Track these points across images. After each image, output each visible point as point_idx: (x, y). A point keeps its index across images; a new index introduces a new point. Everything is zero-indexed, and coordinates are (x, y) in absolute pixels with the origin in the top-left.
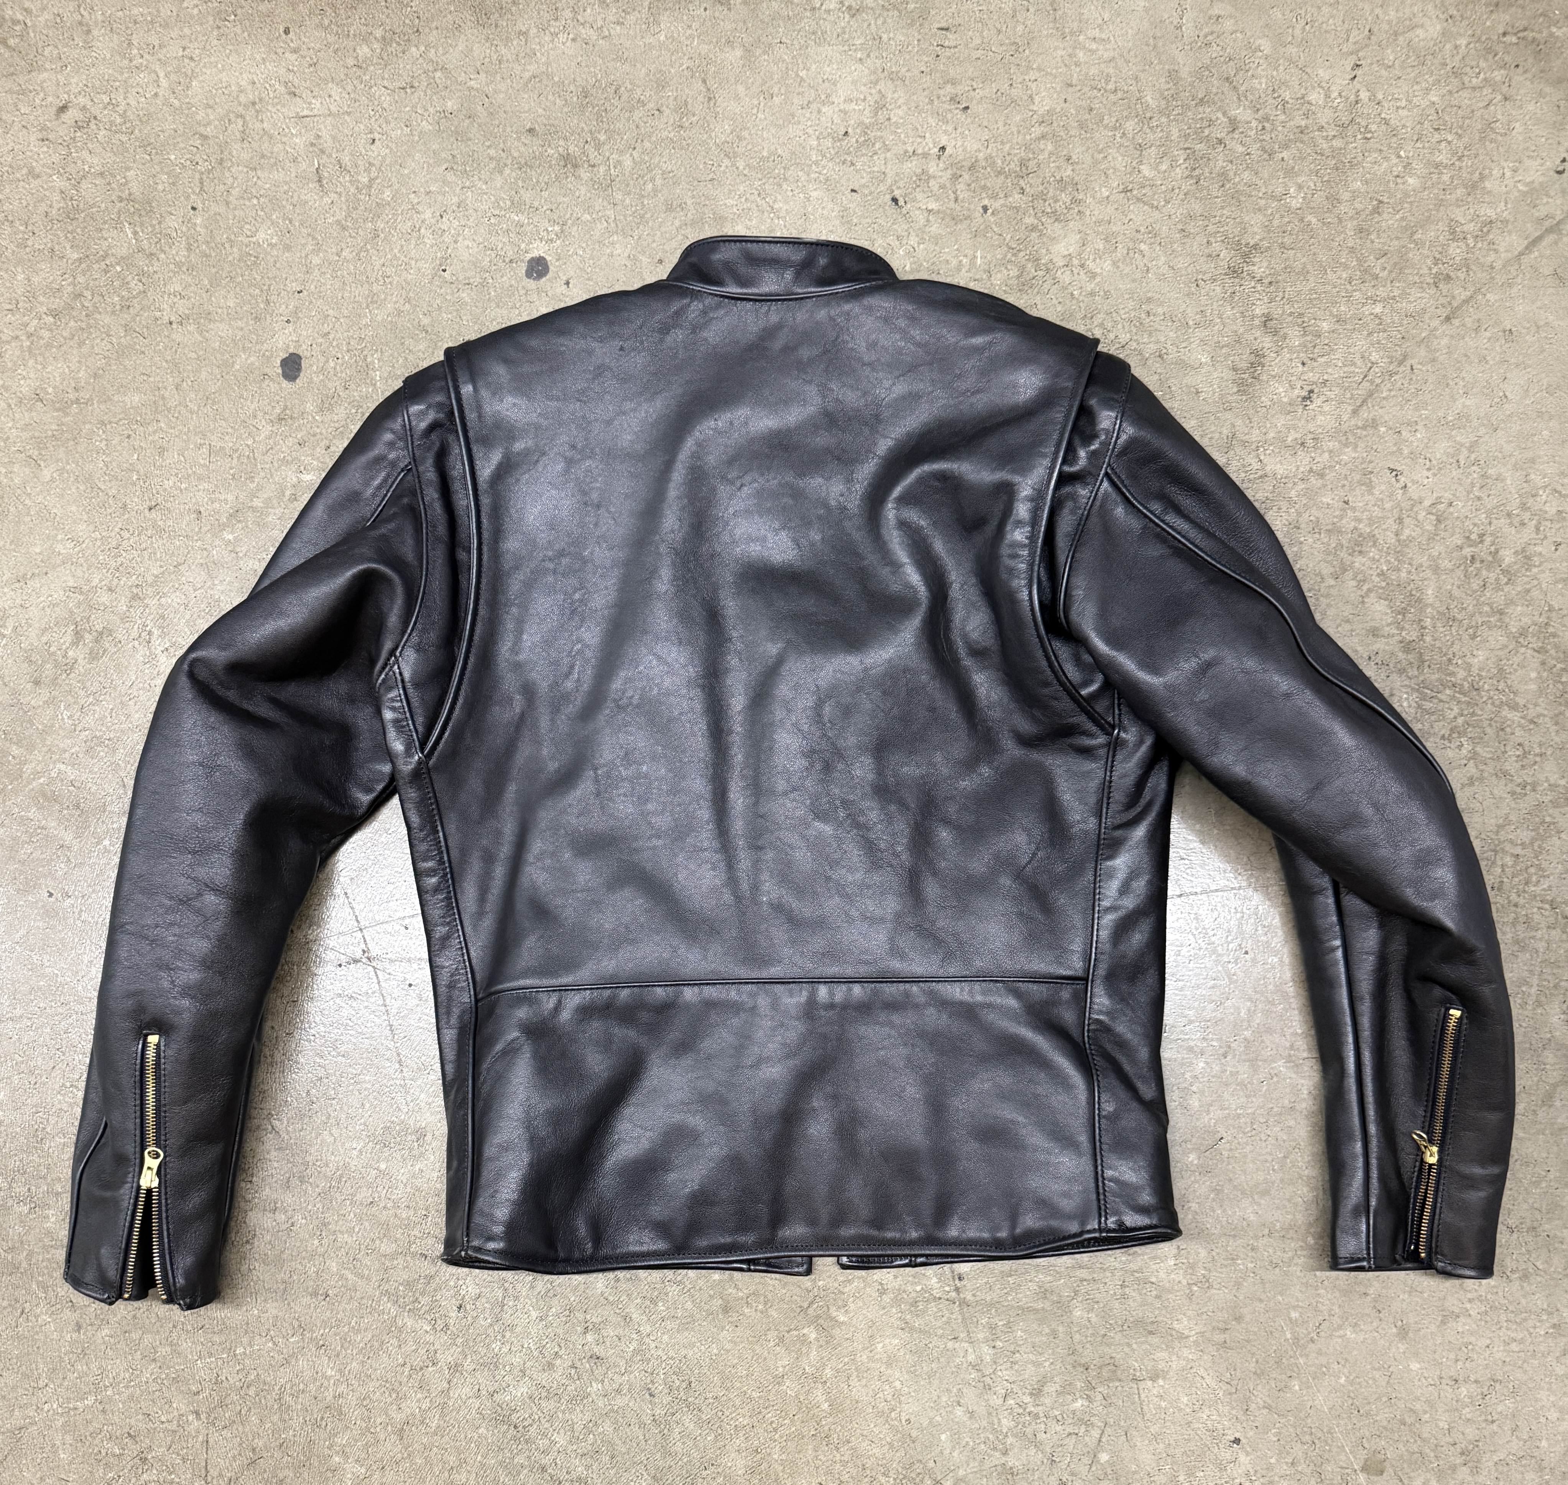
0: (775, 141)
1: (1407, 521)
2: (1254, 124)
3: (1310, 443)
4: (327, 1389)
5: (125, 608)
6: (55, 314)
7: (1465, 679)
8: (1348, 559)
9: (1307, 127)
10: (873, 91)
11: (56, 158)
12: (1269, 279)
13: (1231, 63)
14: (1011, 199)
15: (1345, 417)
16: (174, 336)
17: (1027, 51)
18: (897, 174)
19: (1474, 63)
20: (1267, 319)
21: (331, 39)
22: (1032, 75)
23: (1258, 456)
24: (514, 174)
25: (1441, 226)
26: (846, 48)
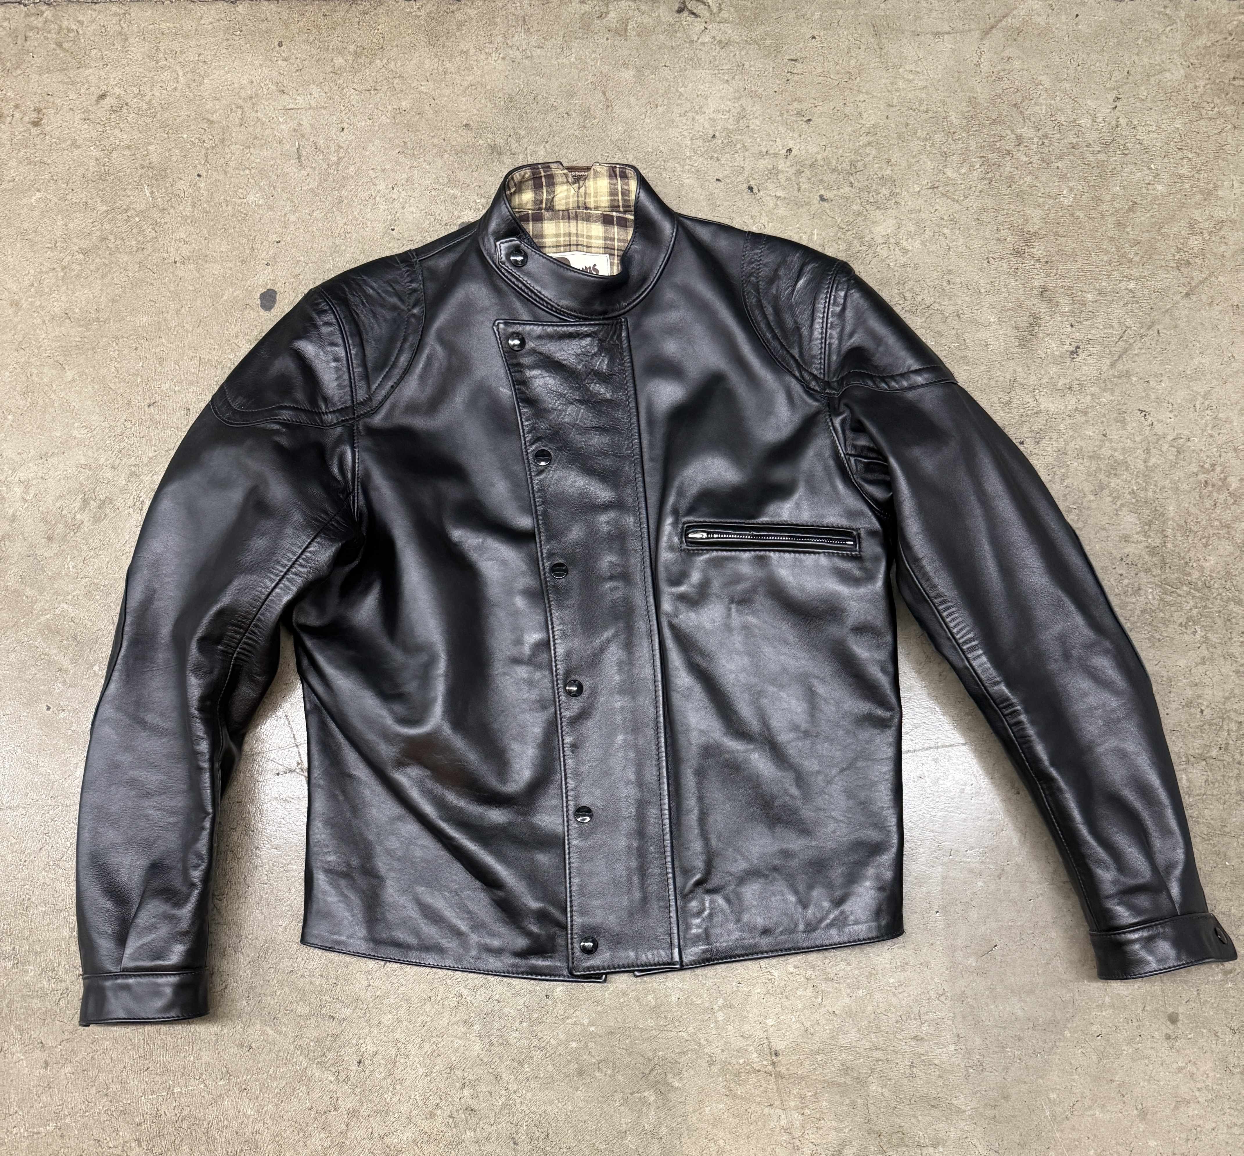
0: (658, 140)
1: (1153, 451)
2: (1036, 140)
3: (1076, 387)
4: (247, 1126)
5: (124, 482)
6: (85, 252)
7: (1199, 579)
8: (1105, 480)
9: (1077, 144)
10: (736, 105)
11: (94, 134)
12: (1046, 260)
13: (1019, 94)
14: (842, 191)
15: (1105, 368)
16: (176, 273)
17: (858, 79)
18: (753, 169)
19: (1209, 100)
20: (1044, 290)
21: (314, 52)
22: (861, 97)
23: (1034, 396)
24: (451, 158)
25: (1182, 223)
26: (716, 72)
